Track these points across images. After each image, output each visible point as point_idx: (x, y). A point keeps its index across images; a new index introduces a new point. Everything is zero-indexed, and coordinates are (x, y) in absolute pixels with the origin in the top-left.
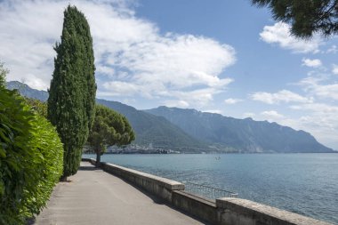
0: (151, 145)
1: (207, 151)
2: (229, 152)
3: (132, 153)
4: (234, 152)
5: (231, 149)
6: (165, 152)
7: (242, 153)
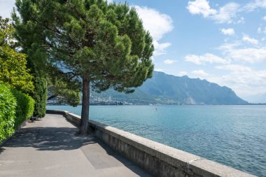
0: (110, 98)
1: (154, 103)
2: (170, 104)
3: (96, 104)
4: (174, 104)
5: (172, 101)
6: (121, 104)
7: (181, 104)
